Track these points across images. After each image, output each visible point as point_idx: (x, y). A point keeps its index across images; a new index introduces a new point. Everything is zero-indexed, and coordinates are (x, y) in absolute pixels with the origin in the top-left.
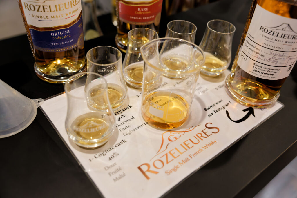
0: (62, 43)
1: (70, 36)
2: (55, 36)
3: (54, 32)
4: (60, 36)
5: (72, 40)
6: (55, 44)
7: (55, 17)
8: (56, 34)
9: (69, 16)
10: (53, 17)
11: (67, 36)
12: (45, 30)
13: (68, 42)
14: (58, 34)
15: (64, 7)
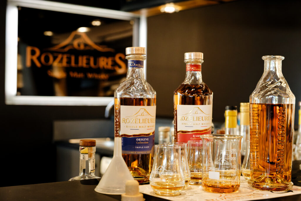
0: (143, 147)
1: (148, 143)
2: (139, 141)
3: (138, 138)
4: (142, 141)
5: (148, 147)
6: (137, 147)
7: (141, 127)
8: (139, 140)
9: (149, 128)
10: (140, 127)
11: (146, 143)
12: (133, 136)
13: (146, 147)
14: (141, 140)
15: (147, 121)
